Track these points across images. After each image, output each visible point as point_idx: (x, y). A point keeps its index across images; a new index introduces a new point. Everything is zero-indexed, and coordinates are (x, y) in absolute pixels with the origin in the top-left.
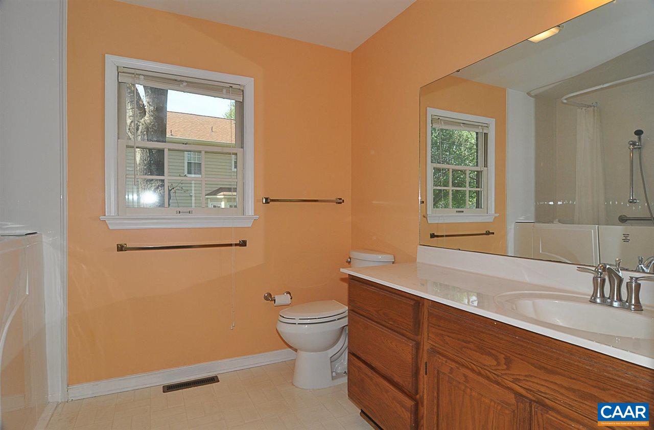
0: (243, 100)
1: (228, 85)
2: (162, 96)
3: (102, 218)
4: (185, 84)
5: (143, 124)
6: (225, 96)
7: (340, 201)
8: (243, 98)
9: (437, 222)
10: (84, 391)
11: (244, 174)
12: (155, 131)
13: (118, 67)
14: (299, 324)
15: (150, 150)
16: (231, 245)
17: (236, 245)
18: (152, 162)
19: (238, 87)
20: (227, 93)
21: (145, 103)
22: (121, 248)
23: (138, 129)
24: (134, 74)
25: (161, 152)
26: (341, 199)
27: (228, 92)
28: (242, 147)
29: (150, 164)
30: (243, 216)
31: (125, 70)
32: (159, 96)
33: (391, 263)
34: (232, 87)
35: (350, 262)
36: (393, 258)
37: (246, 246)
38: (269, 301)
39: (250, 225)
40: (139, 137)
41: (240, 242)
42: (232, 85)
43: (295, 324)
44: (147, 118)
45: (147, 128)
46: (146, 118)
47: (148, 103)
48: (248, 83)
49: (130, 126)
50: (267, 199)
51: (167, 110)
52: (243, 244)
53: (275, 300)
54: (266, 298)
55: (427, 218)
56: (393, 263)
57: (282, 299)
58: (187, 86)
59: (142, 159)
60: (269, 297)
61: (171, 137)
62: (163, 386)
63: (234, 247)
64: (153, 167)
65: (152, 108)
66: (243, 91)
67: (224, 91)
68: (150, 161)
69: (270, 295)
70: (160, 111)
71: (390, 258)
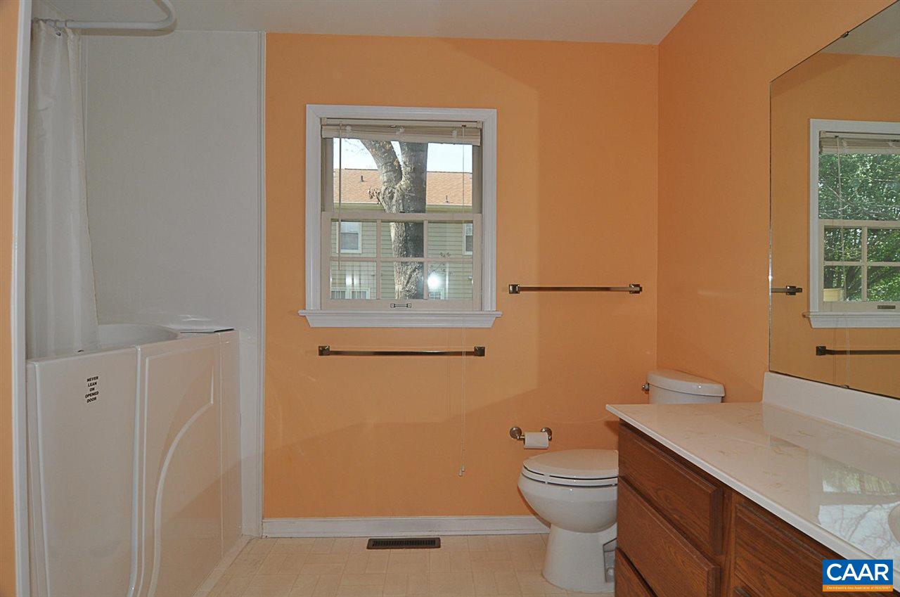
0: (481, 143)
1: (460, 124)
2: (421, 152)
3: (301, 312)
4: (401, 130)
5: (398, 191)
6: (454, 140)
7: (637, 289)
8: (481, 140)
9: (833, 326)
10: (280, 527)
11: (482, 251)
12: (412, 199)
13: (321, 119)
14: (549, 483)
15: (406, 223)
16: (459, 354)
17: (468, 353)
18: (408, 238)
19: (474, 125)
20: (458, 135)
21: (401, 163)
22: (323, 351)
23: (391, 198)
24: (338, 125)
25: (419, 225)
26: (638, 286)
27: (460, 134)
28: (481, 212)
29: (406, 241)
30: (481, 312)
31: (330, 122)
32: (417, 153)
33: (720, 399)
34: (465, 126)
35: (648, 390)
36: (722, 390)
37: (484, 355)
38: (516, 440)
39: (489, 325)
40: (394, 207)
41: (475, 350)
42: (464, 124)
43: (544, 482)
44: (404, 183)
45: (403, 196)
46: (402, 183)
47: (404, 163)
48: (488, 117)
49: (384, 195)
50: (514, 287)
51: (427, 170)
52: (480, 352)
53: (524, 439)
54: (513, 434)
55: (809, 318)
56: (723, 399)
57: (536, 439)
58: (405, 132)
59: (398, 235)
60: (517, 434)
61: (447, 204)
62: (370, 540)
63: (464, 357)
64: (410, 245)
65: (408, 169)
66: (481, 130)
67: (455, 133)
68: (406, 236)
69: (520, 432)
70: (419, 172)
71: (717, 389)
